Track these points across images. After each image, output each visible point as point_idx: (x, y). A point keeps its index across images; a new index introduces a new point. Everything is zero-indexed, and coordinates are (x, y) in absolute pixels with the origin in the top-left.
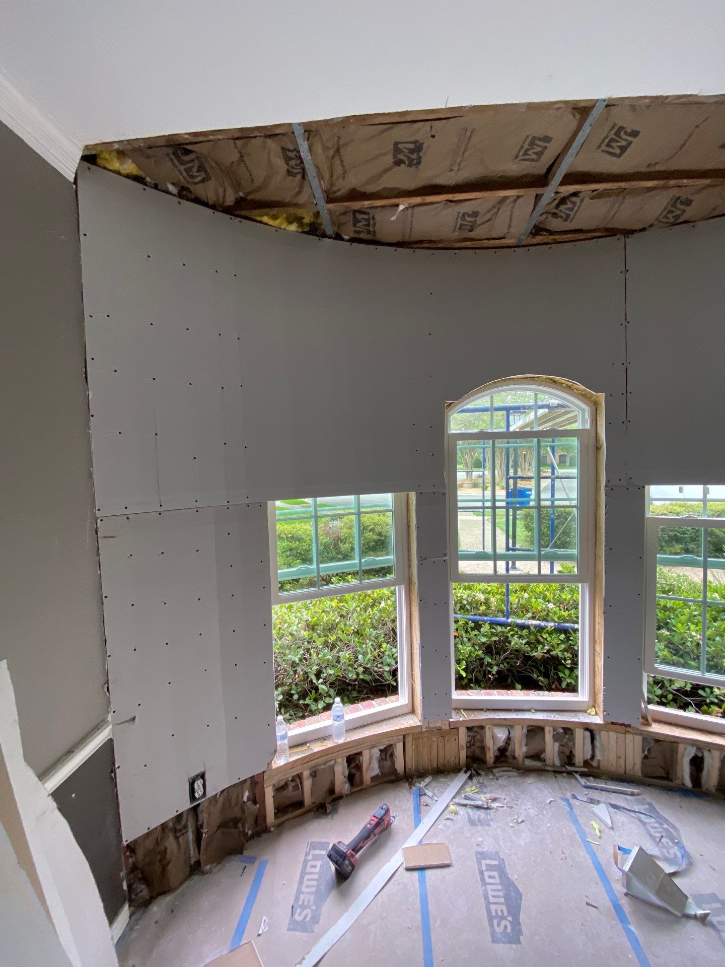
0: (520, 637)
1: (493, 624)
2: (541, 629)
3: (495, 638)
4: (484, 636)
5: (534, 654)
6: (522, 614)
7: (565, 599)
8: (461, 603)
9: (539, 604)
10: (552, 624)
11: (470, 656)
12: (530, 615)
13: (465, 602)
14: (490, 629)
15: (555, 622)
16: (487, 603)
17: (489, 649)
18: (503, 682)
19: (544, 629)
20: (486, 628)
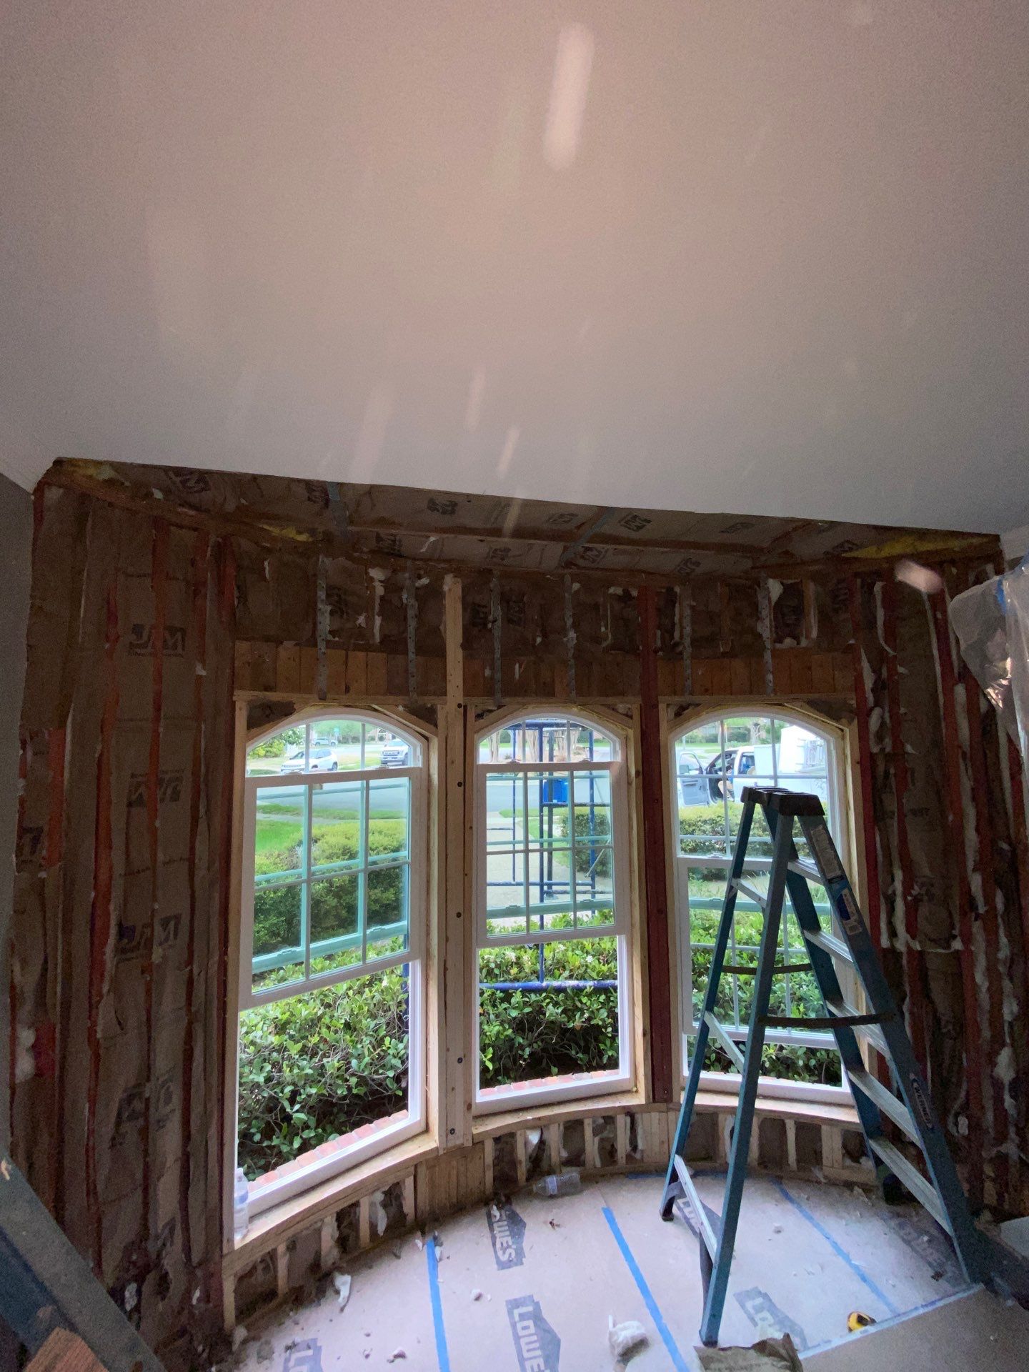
1: (526, 991)
2: (578, 991)
4: (515, 1008)
5: (571, 1025)
7: (605, 949)
8: (488, 966)
9: (576, 960)
10: (591, 983)
12: (567, 973)
13: (493, 965)
15: (595, 980)
17: (520, 1026)
18: (537, 1069)
20: (517, 998)
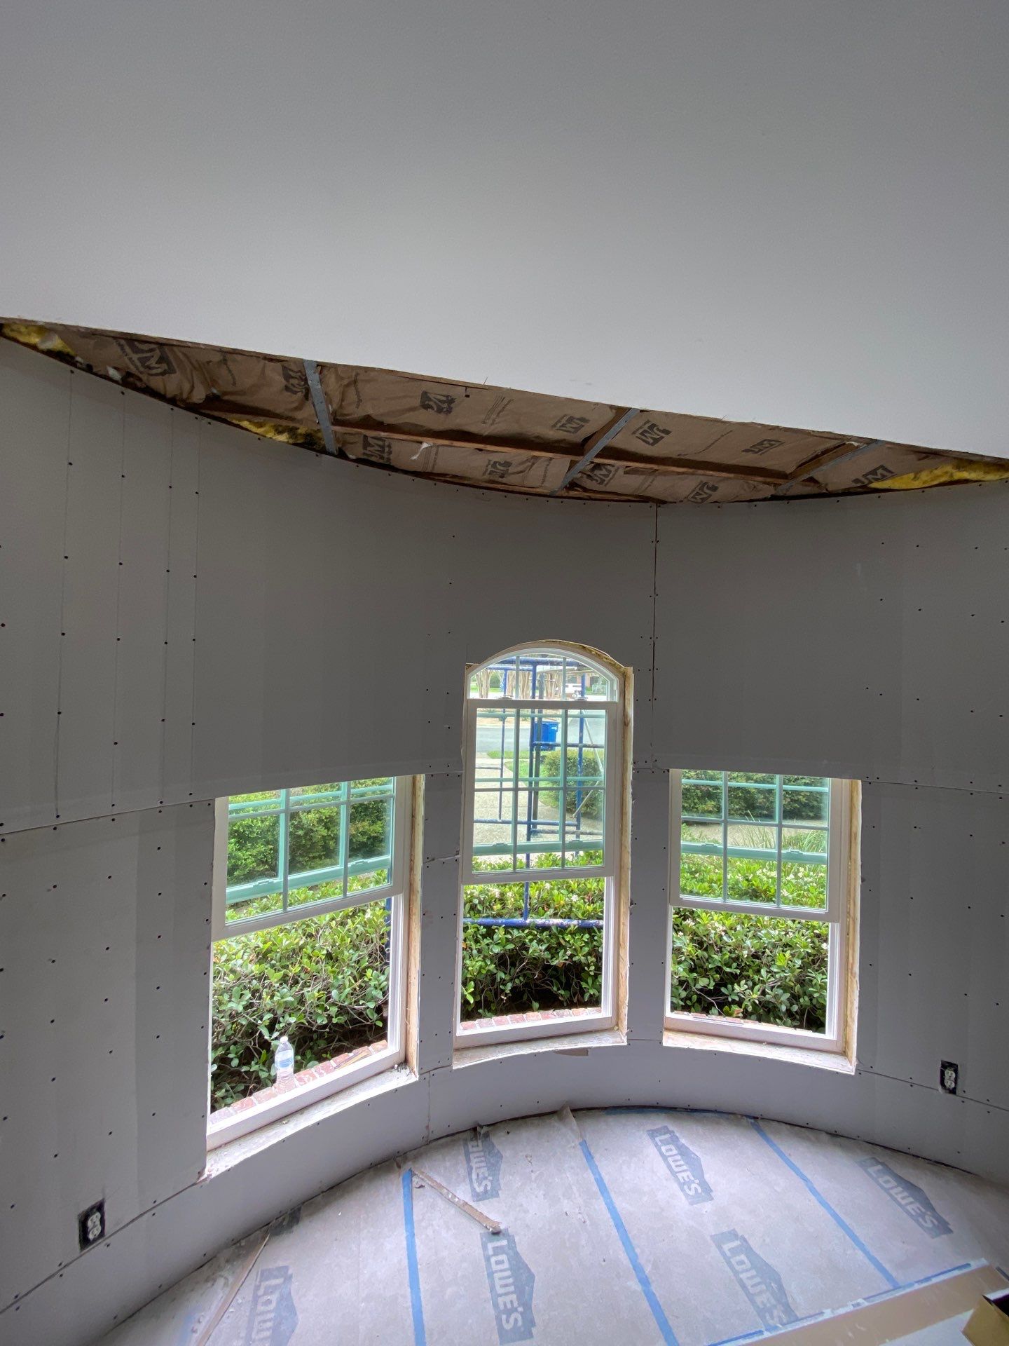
0: (540, 942)
1: (509, 928)
3: (510, 946)
6: (542, 911)
7: (590, 889)
8: (471, 901)
9: (561, 898)
10: (575, 922)
11: (479, 972)
12: (551, 911)
13: (476, 901)
14: (505, 934)
15: (580, 919)
16: (502, 900)
17: (501, 961)
18: (518, 1004)
19: (566, 929)
20: (500, 934)
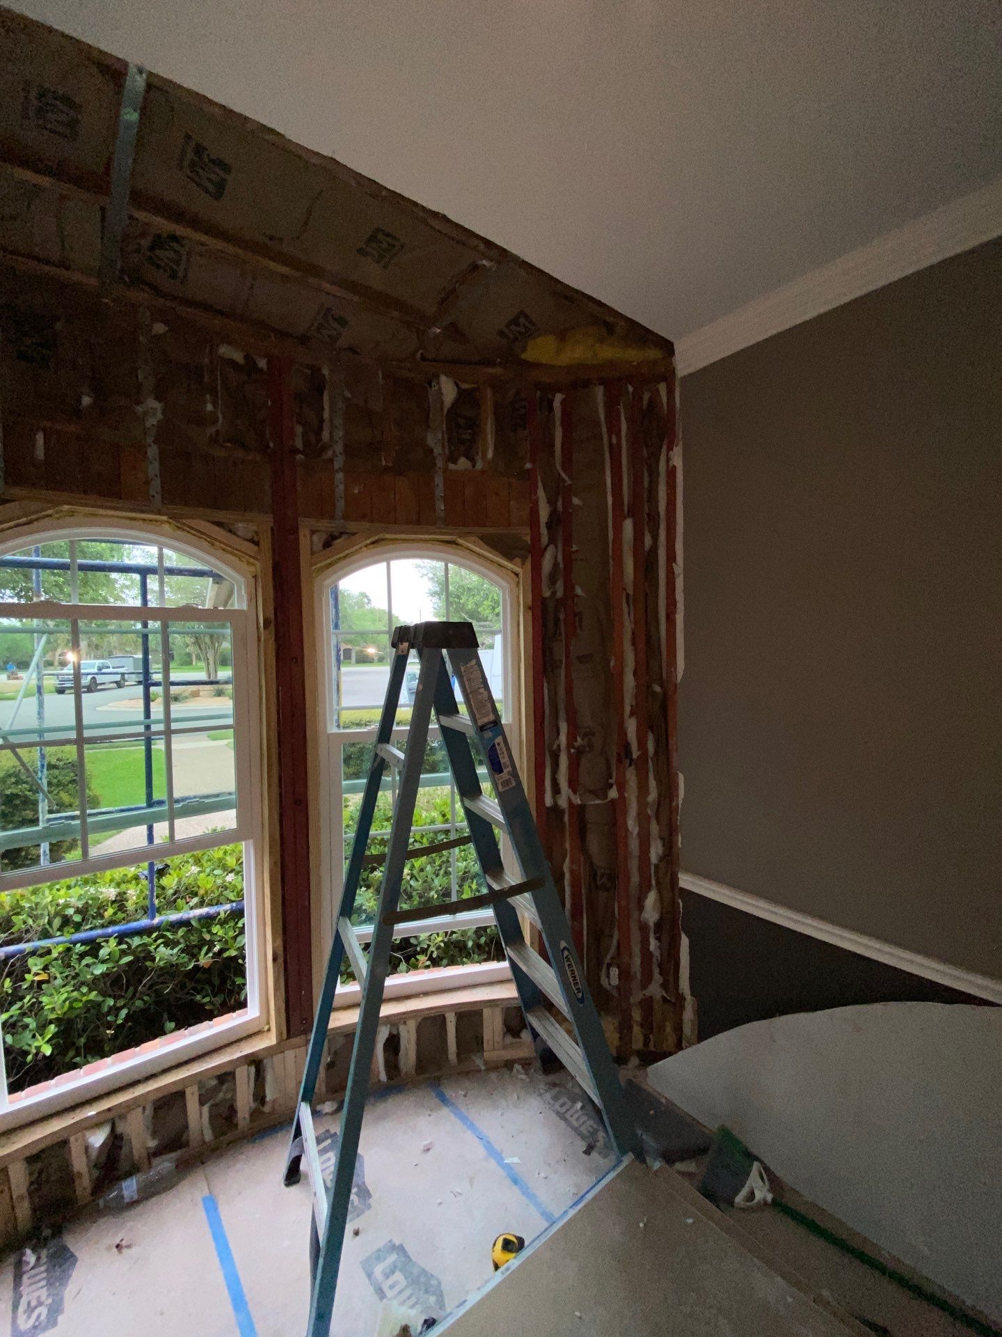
0: (177, 943)
1: (121, 938)
2: (208, 920)
3: (126, 960)
4: (104, 962)
5: (193, 965)
6: (181, 904)
11: (71, 1008)
12: (196, 900)
13: (71, 911)
14: (117, 946)
16: (120, 902)
17: (113, 983)
19: (214, 918)
